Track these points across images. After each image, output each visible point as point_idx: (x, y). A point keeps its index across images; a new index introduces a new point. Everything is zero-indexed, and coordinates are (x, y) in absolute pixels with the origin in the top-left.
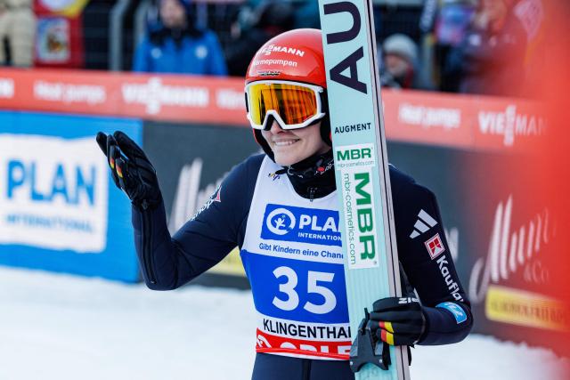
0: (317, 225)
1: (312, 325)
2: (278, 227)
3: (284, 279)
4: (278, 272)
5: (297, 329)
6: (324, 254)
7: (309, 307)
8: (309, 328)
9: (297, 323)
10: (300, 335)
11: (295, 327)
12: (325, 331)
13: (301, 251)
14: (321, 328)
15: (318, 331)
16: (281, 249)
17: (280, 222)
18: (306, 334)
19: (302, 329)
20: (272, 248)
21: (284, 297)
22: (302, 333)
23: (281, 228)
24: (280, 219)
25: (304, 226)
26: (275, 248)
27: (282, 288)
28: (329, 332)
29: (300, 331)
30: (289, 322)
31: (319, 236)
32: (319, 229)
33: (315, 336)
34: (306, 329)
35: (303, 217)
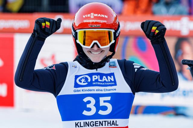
0: (100, 79)
1: (101, 120)
2: (82, 82)
3: (89, 102)
4: (85, 100)
5: (94, 123)
6: (105, 90)
7: (101, 112)
8: (100, 122)
9: (94, 121)
10: (96, 126)
11: (93, 122)
12: (107, 123)
13: (95, 90)
14: (105, 121)
15: (104, 123)
16: (85, 90)
17: (83, 80)
18: (98, 125)
19: (96, 123)
20: (81, 91)
21: (89, 110)
22: (97, 125)
23: (84, 82)
24: (83, 79)
25: (95, 80)
26: (82, 90)
27: (88, 106)
28: (108, 123)
29: (96, 124)
30: (90, 121)
31: (102, 84)
32: (101, 81)
33: (102, 125)
34: (99, 123)
35: (94, 77)
